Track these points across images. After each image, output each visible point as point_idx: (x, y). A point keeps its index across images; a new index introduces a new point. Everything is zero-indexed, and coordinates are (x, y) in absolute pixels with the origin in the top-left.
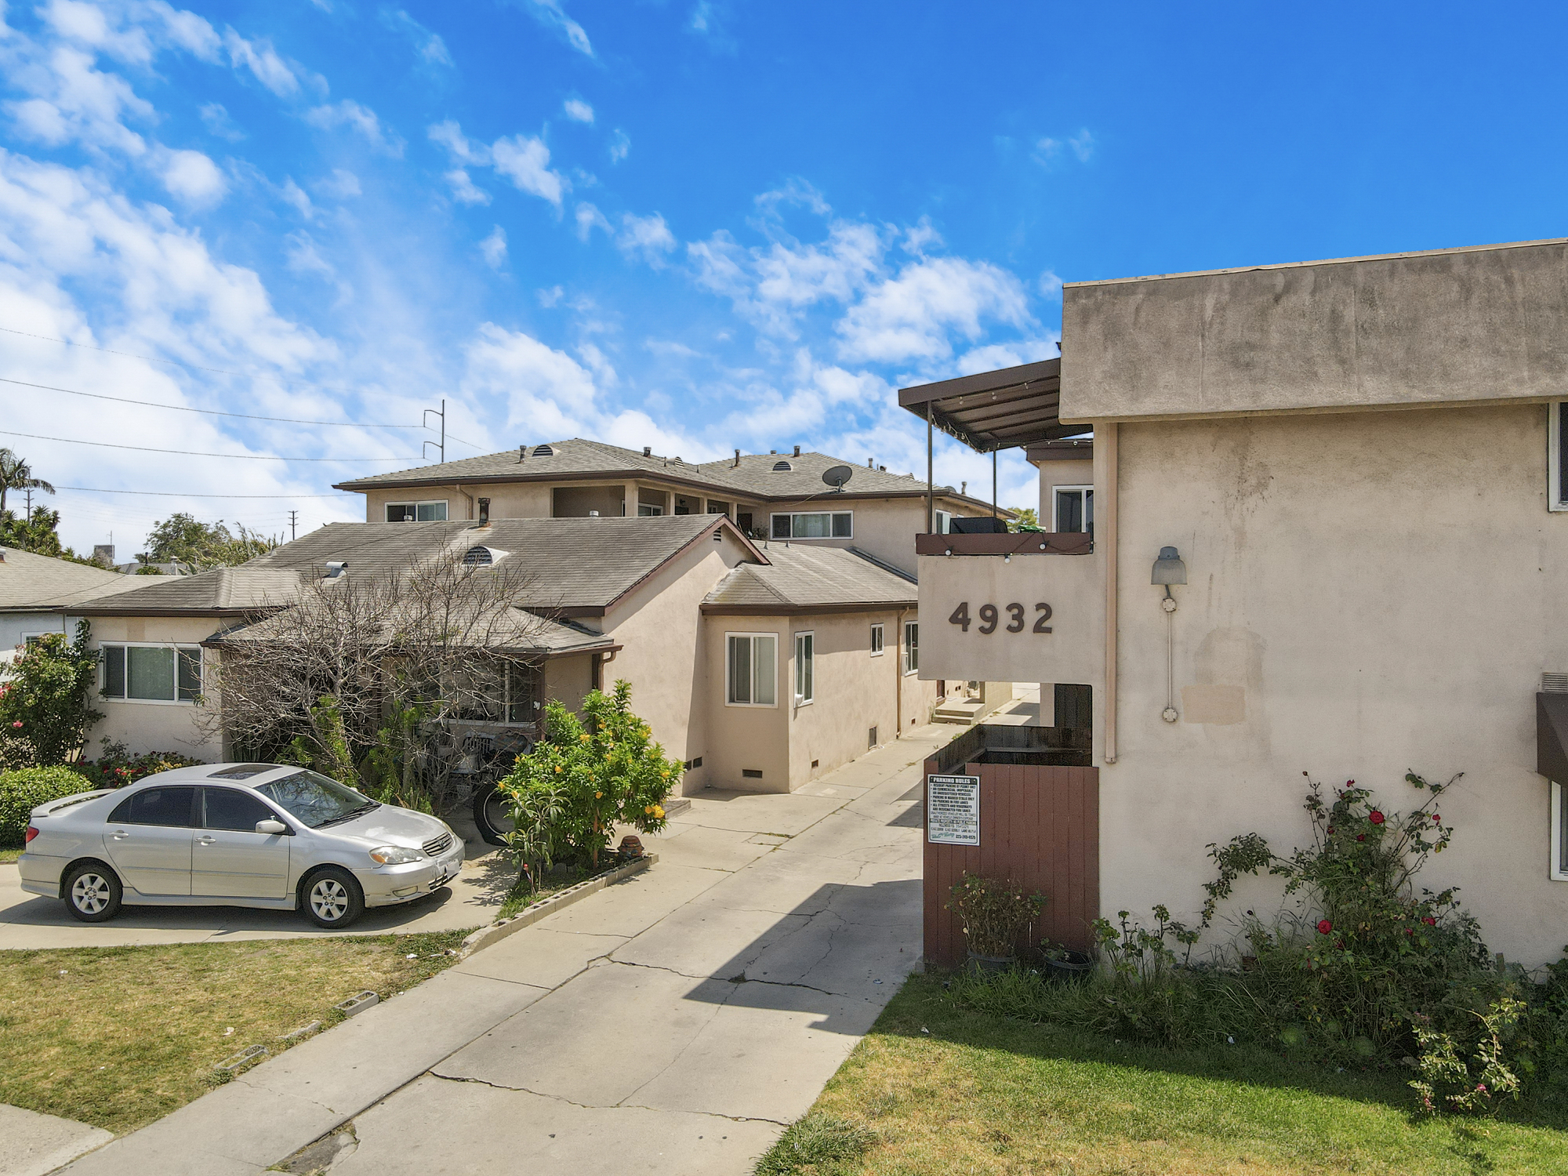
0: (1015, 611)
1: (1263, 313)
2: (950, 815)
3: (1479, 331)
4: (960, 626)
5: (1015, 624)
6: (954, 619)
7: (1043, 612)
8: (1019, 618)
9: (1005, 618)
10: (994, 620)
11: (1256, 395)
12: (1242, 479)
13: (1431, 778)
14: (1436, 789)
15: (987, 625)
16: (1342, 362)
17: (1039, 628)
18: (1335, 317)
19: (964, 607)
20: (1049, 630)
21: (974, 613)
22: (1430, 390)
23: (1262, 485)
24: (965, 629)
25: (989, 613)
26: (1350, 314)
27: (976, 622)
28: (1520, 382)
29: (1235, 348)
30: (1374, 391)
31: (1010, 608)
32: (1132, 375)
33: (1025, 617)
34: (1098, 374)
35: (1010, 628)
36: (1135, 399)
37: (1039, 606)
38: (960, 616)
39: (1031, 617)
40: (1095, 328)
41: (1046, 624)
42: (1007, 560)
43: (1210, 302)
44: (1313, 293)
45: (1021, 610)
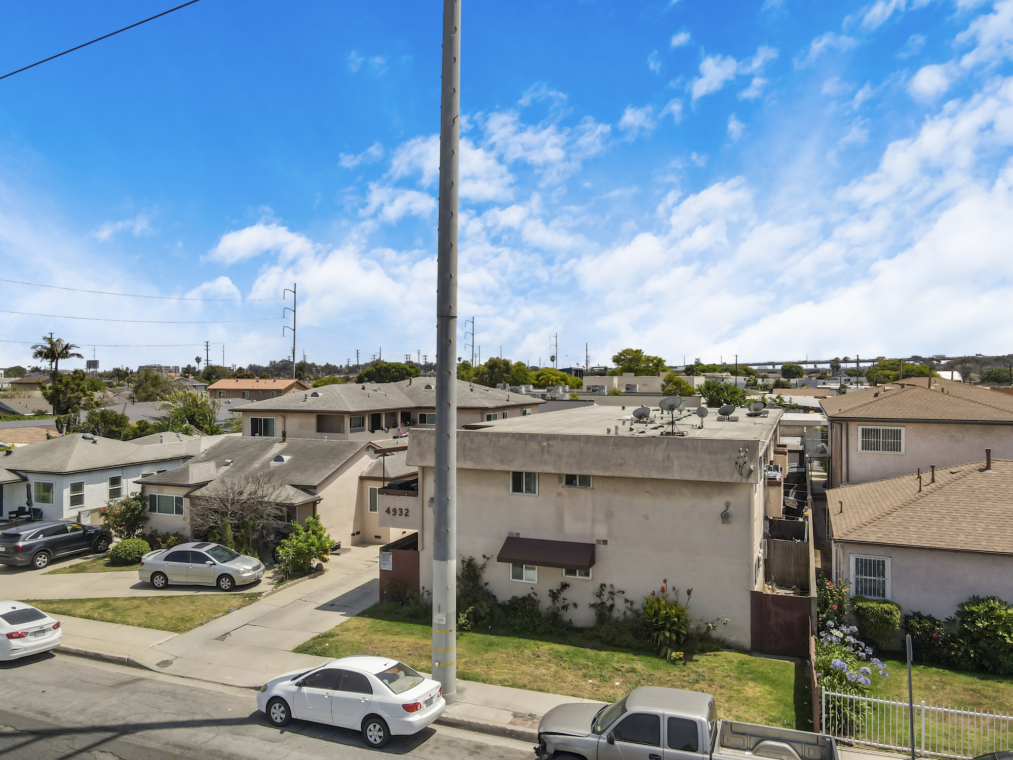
2: (386, 562)
4: (388, 514)
6: (386, 511)
7: (407, 511)
8: (401, 512)
9: (398, 512)
10: (396, 512)
13: (488, 556)
14: (488, 559)
15: (394, 513)
16: (464, 457)
17: (406, 515)
18: (465, 445)
19: (389, 508)
20: (408, 516)
21: (391, 510)
22: (480, 467)
24: (389, 514)
25: (395, 510)
26: (468, 444)
27: (392, 513)
28: (496, 466)
31: (399, 509)
34: (415, 454)
35: (399, 515)
37: (406, 509)
39: (404, 512)
40: (415, 441)
41: (408, 514)
42: (398, 497)
44: (461, 438)
45: (402, 510)
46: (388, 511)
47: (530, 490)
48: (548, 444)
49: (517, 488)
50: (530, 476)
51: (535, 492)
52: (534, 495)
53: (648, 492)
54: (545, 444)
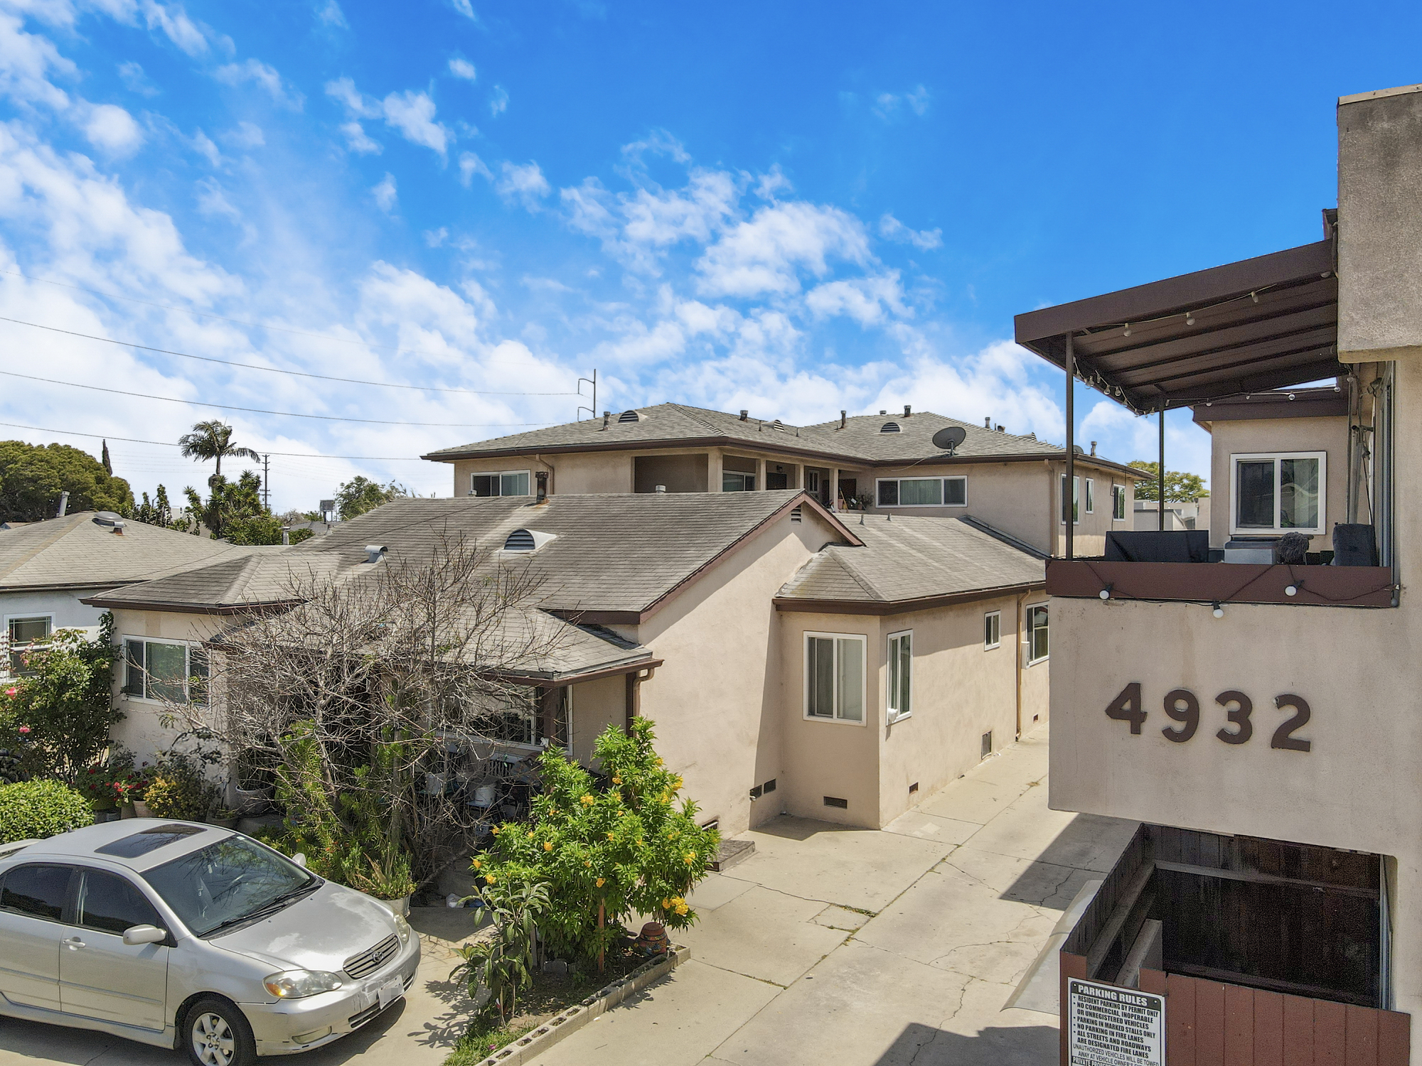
0: (1235, 706)
2: (1109, 1057)
4: (1125, 725)
5: (1234, 728)
6: (1114, 711)
7: (1290, 712)
8: (1242, 718)
9: (1213, 717)
10: (1192, 717)
15: (1179, 726)
17: (1282, 739)
19: (1133, 691)
20: (1304, 746)
21: (1152, 702)
24: (1136, 730)
25: (1182, 705)
27: (1157, 719)
31: (1223, 698)
33: (1256, 718)
35: (1223, 736)
37: (1284, 700)
38: (1127, 706)
39: (1266, 719)
41: (1298, 734)
42: (1218, 613)
45: (1246, 704)
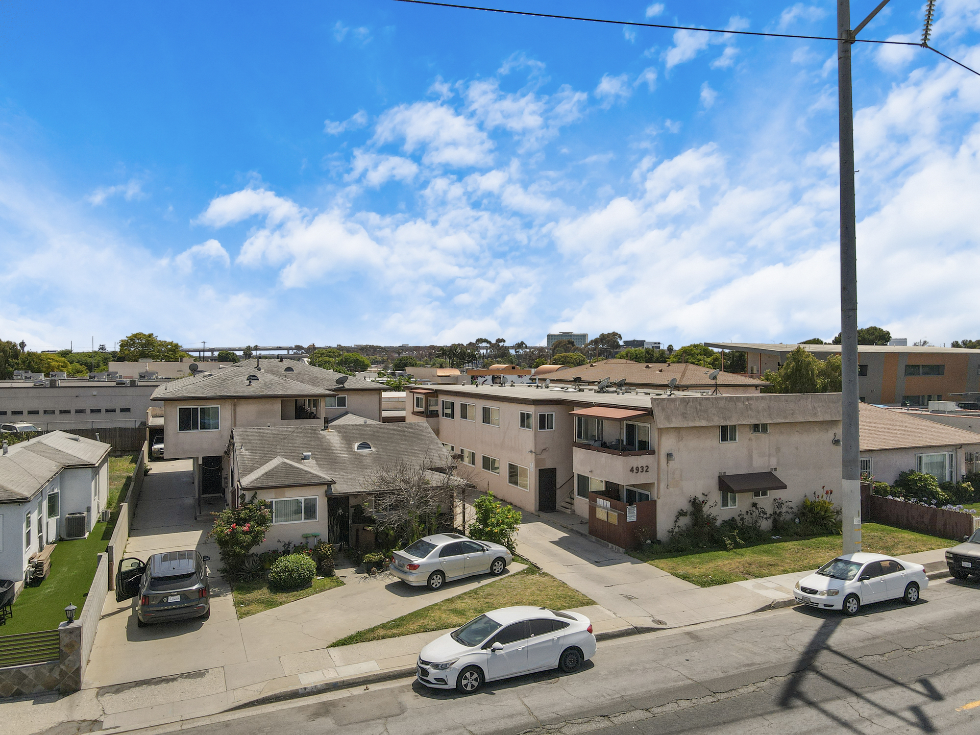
1: (686, 407)
2: (631, 515)
3: (715, 412)
6: (631, 471)
7: (647, 468)
8: (643, 469)
9: (640, 470)
10: (638, 470)
11: (688, 424)
12: (679, 438)
13: (705, 493)
14: (706, 495)
16: (698, 417)
17: (647, 471)
18: (696, 408)
19: (633, 468)
21: (634, 469)
23: (682, 439)
24: (633, 472)
26: (698, 407)
27: (635, 471)
29: (683, 413)
30: (704, 423)
31: (641, 467)
32: (668, 418)
34: (662, 418)
35: (641, 472)
36: (669, 424)
37: (646, 466)
39: (645, 469)
40: (660, 408)
42: (641, 457)
43: (677, 404)
46: (632, 470)
47: (733, 438)
48: (749, 403)
49: (724, 438)
50: (734, 428)
51: (735, 440)
52: (735, 442)
53: (797, 431)
54: (747, 403)
